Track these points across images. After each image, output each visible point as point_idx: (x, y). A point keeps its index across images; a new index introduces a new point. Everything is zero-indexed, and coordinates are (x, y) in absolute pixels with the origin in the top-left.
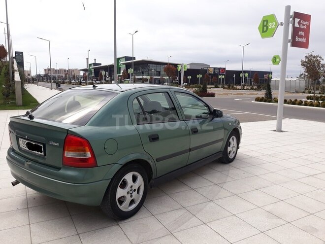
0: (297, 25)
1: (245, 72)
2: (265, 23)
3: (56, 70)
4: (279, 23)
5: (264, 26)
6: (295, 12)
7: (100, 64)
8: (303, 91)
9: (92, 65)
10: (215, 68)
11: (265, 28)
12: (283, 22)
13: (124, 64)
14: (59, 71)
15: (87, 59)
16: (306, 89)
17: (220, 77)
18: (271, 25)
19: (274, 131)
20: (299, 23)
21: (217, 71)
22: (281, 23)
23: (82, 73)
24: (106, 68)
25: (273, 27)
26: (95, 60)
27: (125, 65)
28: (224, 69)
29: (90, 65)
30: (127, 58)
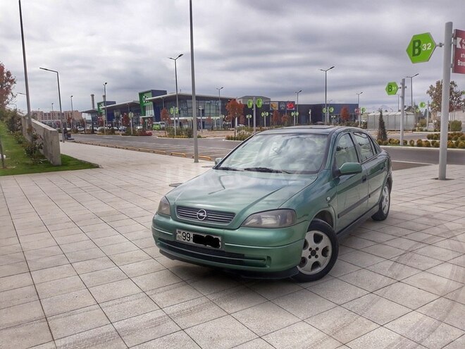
0: (459, 46)
1: (331, 106)
2: (417, 44)
3: (45, 114)
4: (438, 44)
5: (414, 48)
6: (456, 30)
7: (115, 103)
8: (412, 128)
9: (103, 104)
10: (280, 103)
11: (417, 51)
12: (443, 42)
13: (150, 101)
14: (49, 114)
15: (93, 96)
16: (416, 126)
17: (293, 114)
18: (426, 47)
19: (436, 179)
20: (461, 43)
21: (283, 106)
22: (441, 44)
23: (88, 117)
24: (125, 108)
25: (428, 48)
26: (104, 96)
27: (151, 103)
28: (294, 102)
29: (99, 104)
30: (154, 93)
